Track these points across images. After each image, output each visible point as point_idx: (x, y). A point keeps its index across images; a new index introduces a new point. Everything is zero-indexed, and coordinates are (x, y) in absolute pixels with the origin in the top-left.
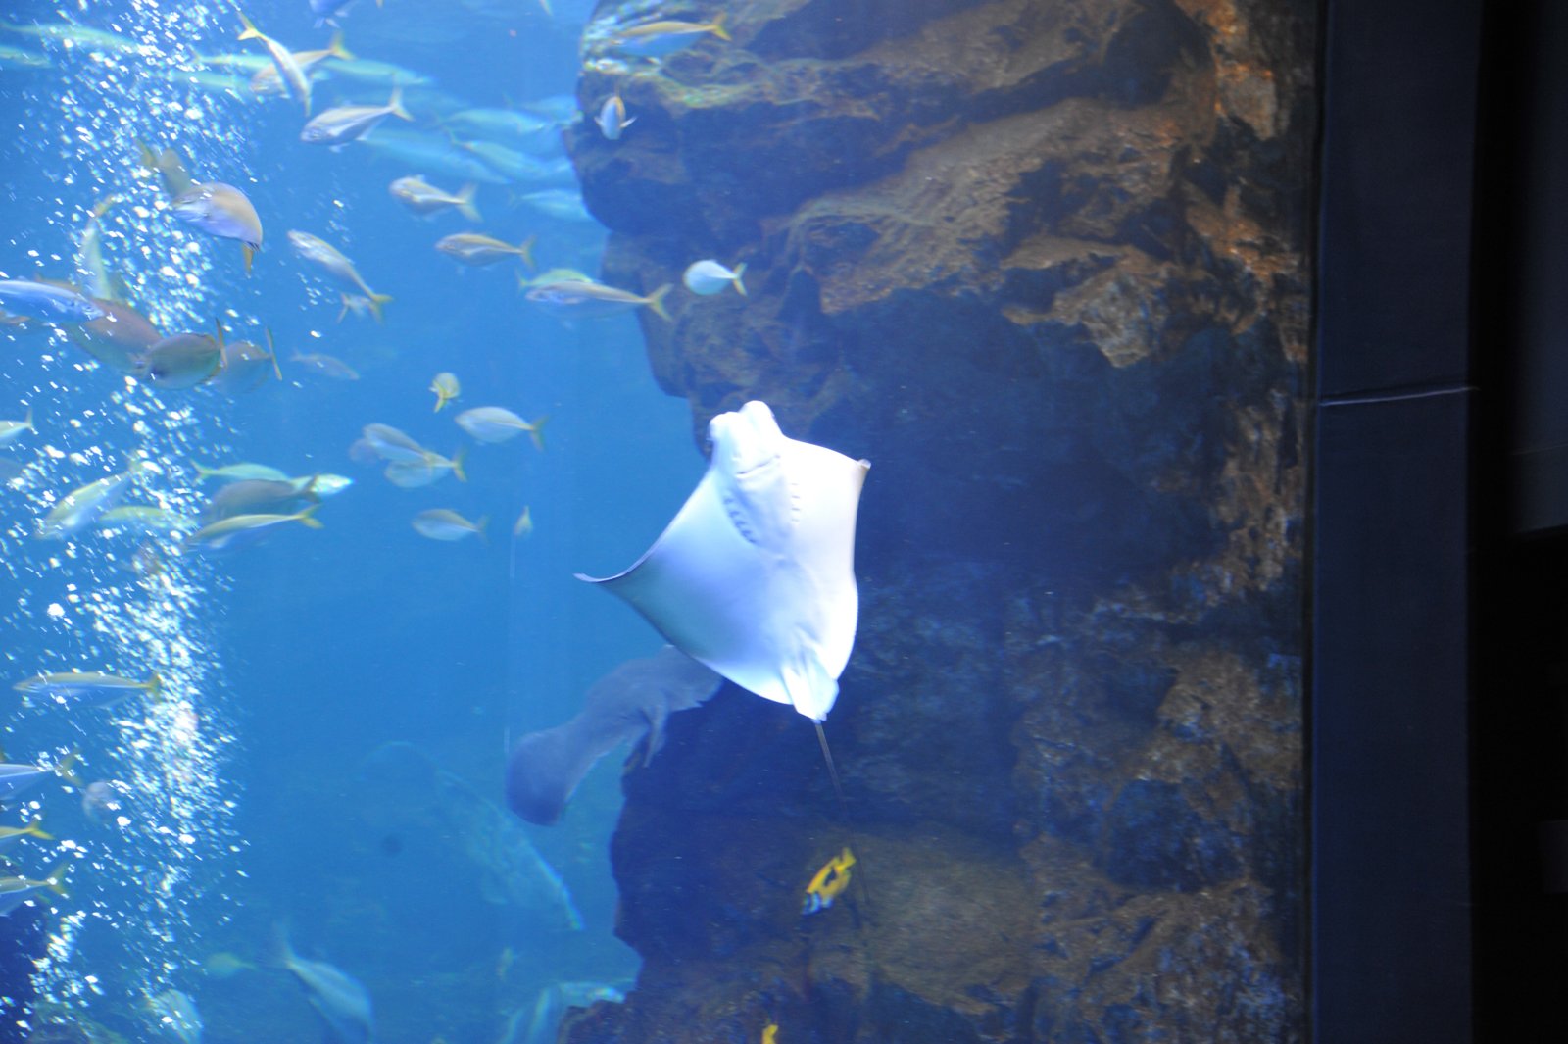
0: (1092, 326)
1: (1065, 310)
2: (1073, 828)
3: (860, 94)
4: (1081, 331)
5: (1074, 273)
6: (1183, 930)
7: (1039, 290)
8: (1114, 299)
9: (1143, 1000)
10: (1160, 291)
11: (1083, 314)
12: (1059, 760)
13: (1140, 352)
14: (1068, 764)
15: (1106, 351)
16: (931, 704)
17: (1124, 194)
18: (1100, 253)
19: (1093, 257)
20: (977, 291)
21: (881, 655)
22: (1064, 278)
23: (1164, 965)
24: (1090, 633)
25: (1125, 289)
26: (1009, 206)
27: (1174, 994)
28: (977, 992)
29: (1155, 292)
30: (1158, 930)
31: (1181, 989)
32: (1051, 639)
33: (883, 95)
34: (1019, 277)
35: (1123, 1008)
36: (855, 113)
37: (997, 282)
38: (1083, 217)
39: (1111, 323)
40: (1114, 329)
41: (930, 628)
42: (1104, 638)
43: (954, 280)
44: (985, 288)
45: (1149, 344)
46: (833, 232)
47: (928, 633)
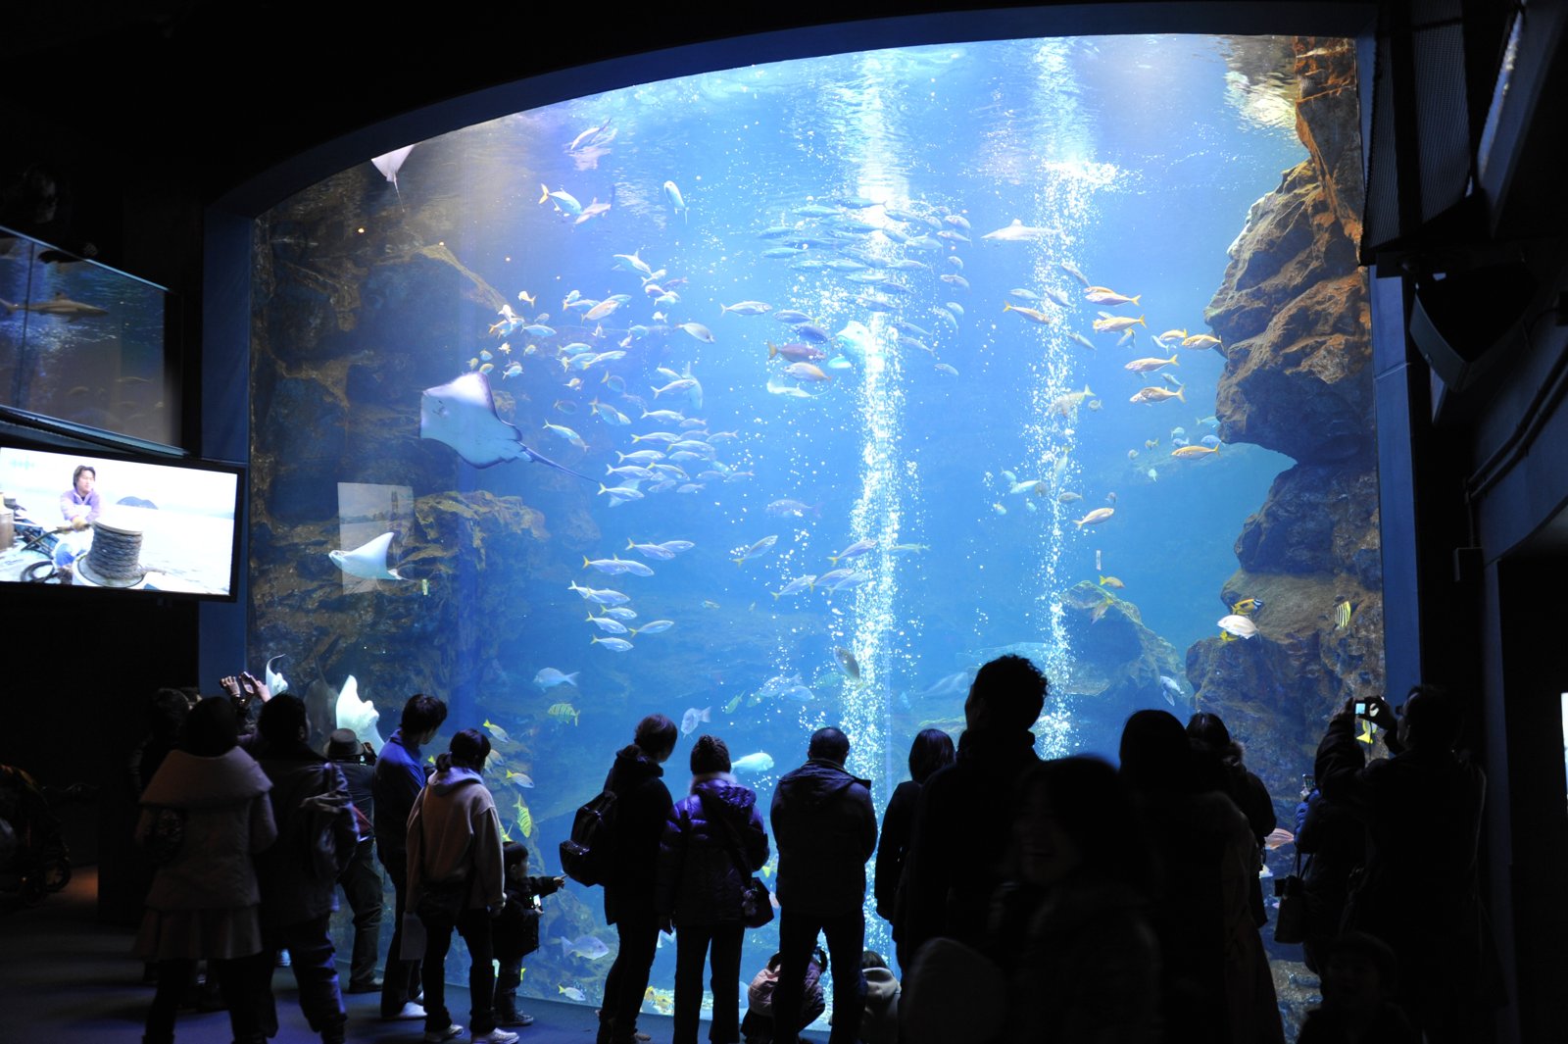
0: (1314, 370)
1: (1304, 367)
2: (1351, 569)
3: (1258, 299)
4: (1311, 372)
5: (1308, 350)
6: (1369, 607)
7: (1295, 360)
8: (1325, 357)
9: (1351, 636)
10: (1344, 349)
11: (1310, 366)
12: (1342, 543)
13: (1340, 375)
14: (1347, 545)
15: (1323, 378)
16: (1311, 525)
17: (1330, 314)
18: (1319, 340)
19: (1317, 342)
20: (1273, 365)
21: (1289, 508)
22: (1305, 353)
23: (1360, 622)
24: (1358, 491)
25: (1329, 352)
26: (1284, 329)
27: (1364, 633)
28: (1289, 635)
29: (1341, 350)
30: (1358, 609)
31: (1367, 631)
32: (1344, 496)
33: (1266, 297)
34: (1286, 356)
35: (1345, 639)
36: (1256, 306)
37: (1280, 360)
38: (1320, 328)
39: (1325, 367)
40: (1327, 369)
41: (1306, 496)
42: (1364, 492)
43: (1266, 363)
44: (1276, 363)
45: (1343, 370)
46: (1237, 352)
47: (1305, 499)
